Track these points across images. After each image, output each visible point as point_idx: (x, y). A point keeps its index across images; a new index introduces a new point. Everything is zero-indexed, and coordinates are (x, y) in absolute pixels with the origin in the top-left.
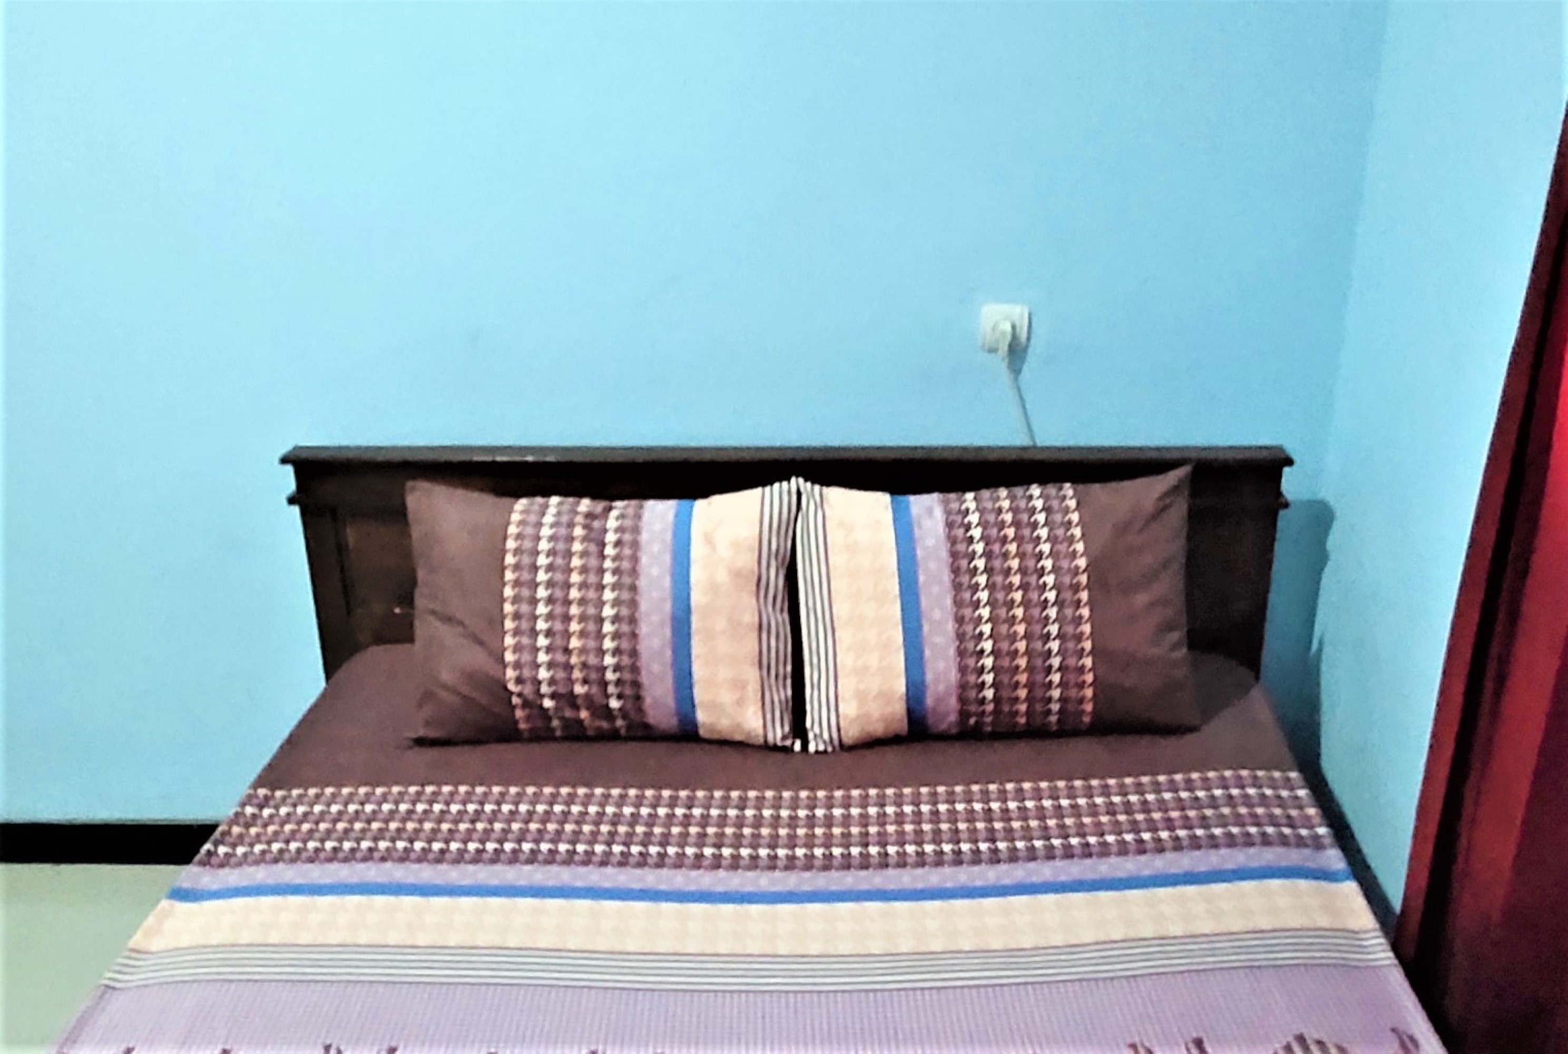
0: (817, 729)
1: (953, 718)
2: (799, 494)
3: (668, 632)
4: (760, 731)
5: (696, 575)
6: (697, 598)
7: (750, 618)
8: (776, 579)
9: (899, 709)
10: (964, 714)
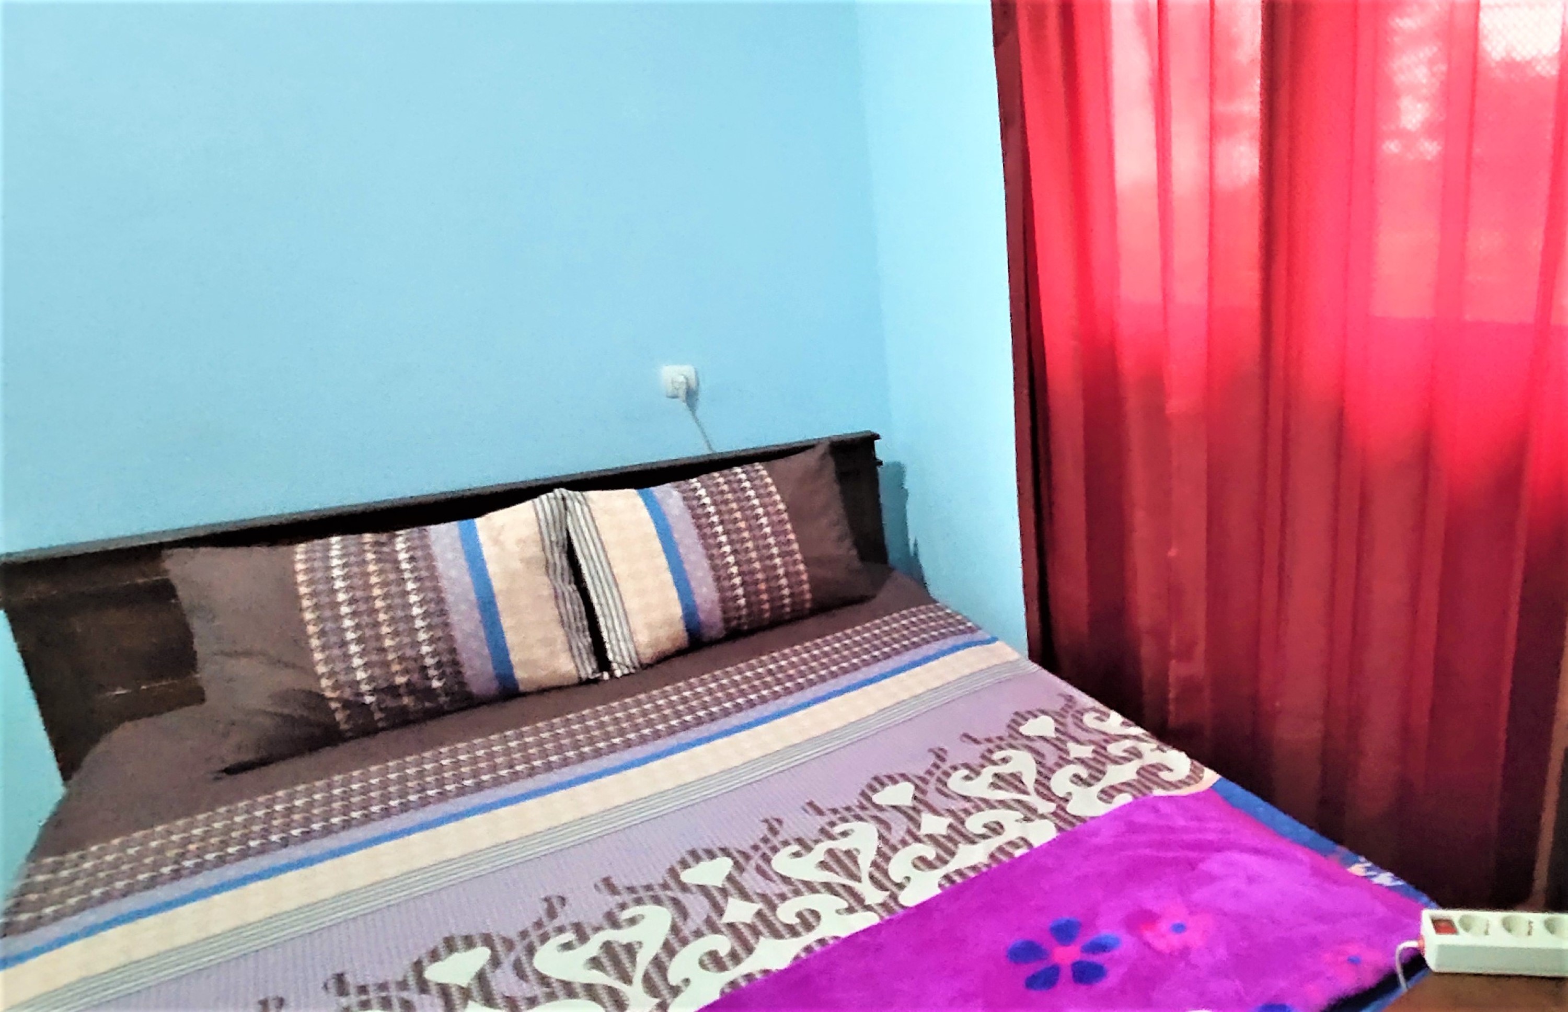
0: (619, 659)
1: (721, 625)
2: (564, 499)
3: (477, 615)
4: (574, 672)
5: (492, 569)
6: (498, 585)
7: (547, 592)
8: (561, 561)
9: (679, 628)
10: (727, 621)
